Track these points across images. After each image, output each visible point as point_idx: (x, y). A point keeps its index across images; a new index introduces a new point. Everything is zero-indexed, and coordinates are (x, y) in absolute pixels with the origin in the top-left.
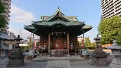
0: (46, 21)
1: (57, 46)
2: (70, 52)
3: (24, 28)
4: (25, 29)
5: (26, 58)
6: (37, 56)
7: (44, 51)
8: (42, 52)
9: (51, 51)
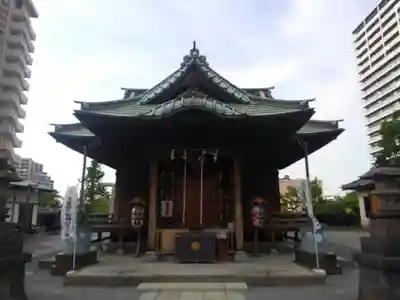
2: (245, 240)
3: (51, 134)
4: (55, 140)
6: (99, 258)
8: (125, 239)
9: (160, 234)
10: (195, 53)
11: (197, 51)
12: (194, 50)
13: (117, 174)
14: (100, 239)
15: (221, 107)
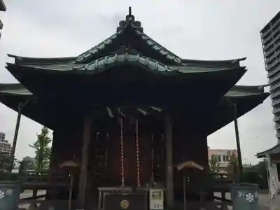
10: (130, 19)
11: (133, 17)
12: (130, 16)
13: (53, 134)
14: (35, 197)
15: (154, 64)
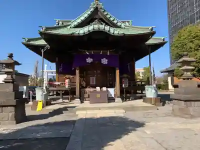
0: (69, 27)
1: (93, 82)
5: (30, 106)
7: (66, 93)
8: (63, 94)
